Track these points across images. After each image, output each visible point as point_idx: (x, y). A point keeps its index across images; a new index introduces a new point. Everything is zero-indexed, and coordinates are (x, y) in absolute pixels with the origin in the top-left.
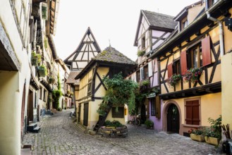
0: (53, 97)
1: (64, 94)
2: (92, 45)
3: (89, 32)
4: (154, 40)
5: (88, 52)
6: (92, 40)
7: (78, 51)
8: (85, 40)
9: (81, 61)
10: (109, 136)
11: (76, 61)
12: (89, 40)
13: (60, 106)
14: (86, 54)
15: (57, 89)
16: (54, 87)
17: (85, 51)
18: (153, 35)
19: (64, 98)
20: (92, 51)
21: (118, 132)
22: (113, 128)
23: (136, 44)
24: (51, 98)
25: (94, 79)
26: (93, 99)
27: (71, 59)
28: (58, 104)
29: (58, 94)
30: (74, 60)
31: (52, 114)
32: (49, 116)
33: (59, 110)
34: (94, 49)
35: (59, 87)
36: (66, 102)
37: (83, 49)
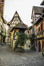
0: (3, 38)
1: (8, 36)
2: (17, 18)
3: (16, 13)
4: (36, 18)
5: (16, 20)
6: (18, 16)
7: (12, 20)
8: (15, 16)
9: (13, 24)
10: (18, 52)
11: (12, 24)
12: (16, 16)
13: (6, 41)
14: (15, 21)
15: (5, 35)
16: (4, 34)
17: (15, 20)
18: (36, 16)
19: (8, 38)
20: (17, 20)
21: (21, 51)
22: (19, 49)
23: (32, 19)
24: (2, 38)
25: (14, 33)
26: (14, 39)
27: (10, 23)
28: (5, 41)
29: (5, 37)
30: (11, 24)
31: (2, 45)
32: (1, 45)
33: (5, 43)
34: (18, 19)
35: (6, 34)
36: (9, 40)
37: (14, 20)
